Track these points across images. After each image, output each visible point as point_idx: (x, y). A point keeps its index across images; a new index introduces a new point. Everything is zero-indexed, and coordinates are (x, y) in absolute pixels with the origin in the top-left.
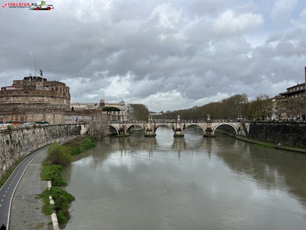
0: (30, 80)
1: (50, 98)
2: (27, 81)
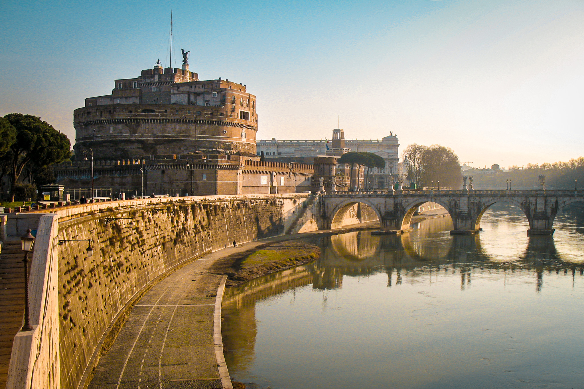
0: (156, 77)
1: (206, 127)
2: (148, 81)
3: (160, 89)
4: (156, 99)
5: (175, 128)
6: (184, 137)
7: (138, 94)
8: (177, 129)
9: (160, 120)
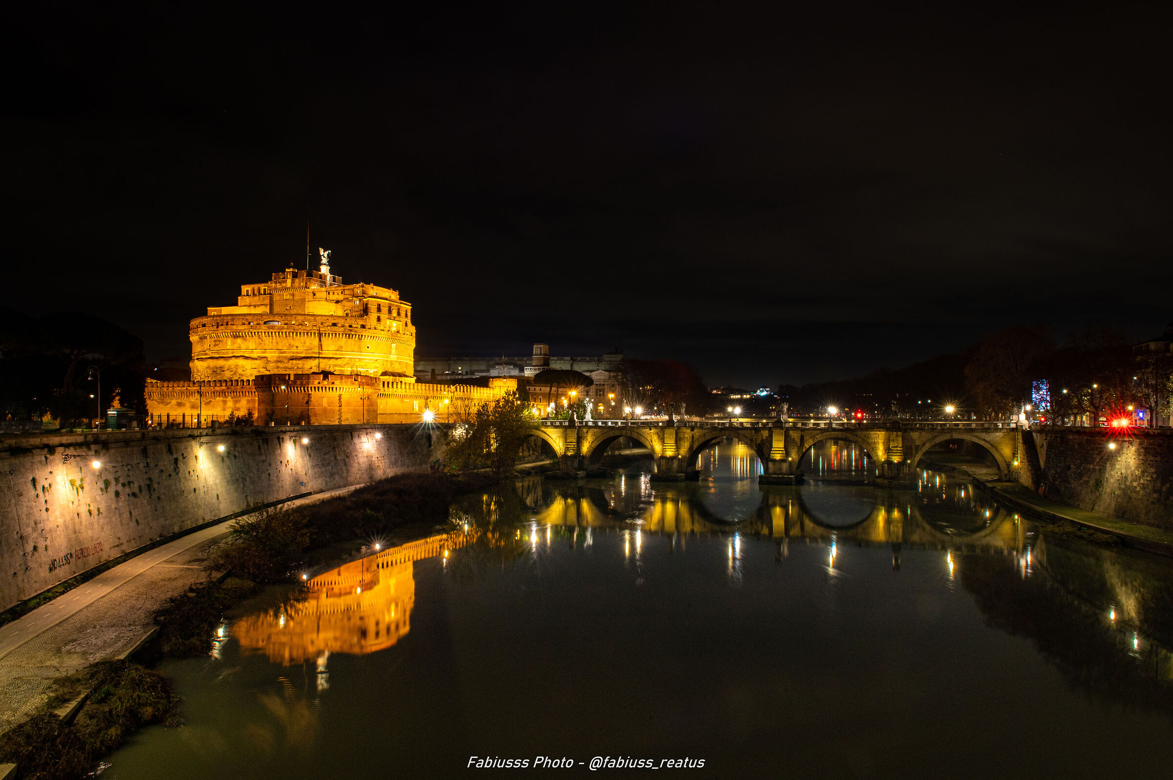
0: (289, 281)
1: (342, 341)
2: (279, 286)
3: (293, 295)
4: (288, 308)
5: (305, 343)
7: (267, 301)
8: (307, 344)
9: (286, 333)
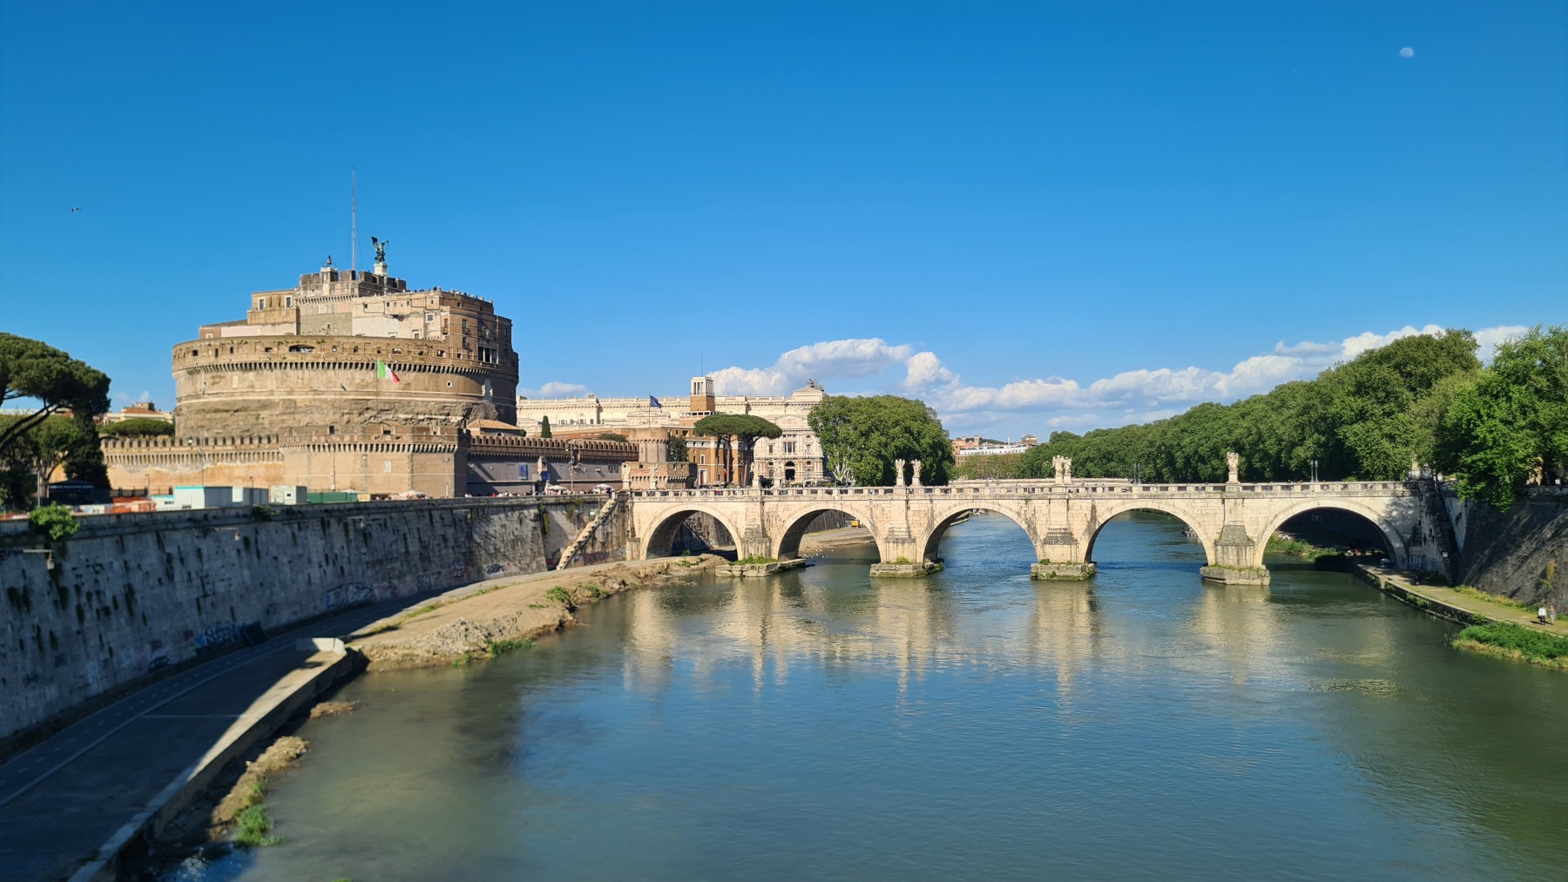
0: (326, 287)
1: (410, 376)
2: (310, 294)
3: (332, 308)
4: (326, 326)
5: (353, 379)
6: (368, 393)
7: (292, 317)
8: (357, 381)
9: (324, 363)
